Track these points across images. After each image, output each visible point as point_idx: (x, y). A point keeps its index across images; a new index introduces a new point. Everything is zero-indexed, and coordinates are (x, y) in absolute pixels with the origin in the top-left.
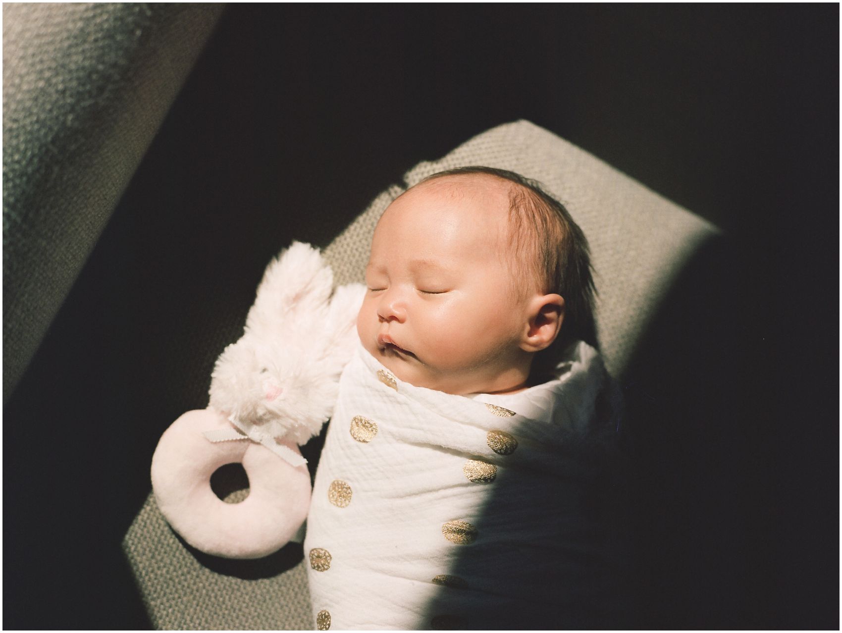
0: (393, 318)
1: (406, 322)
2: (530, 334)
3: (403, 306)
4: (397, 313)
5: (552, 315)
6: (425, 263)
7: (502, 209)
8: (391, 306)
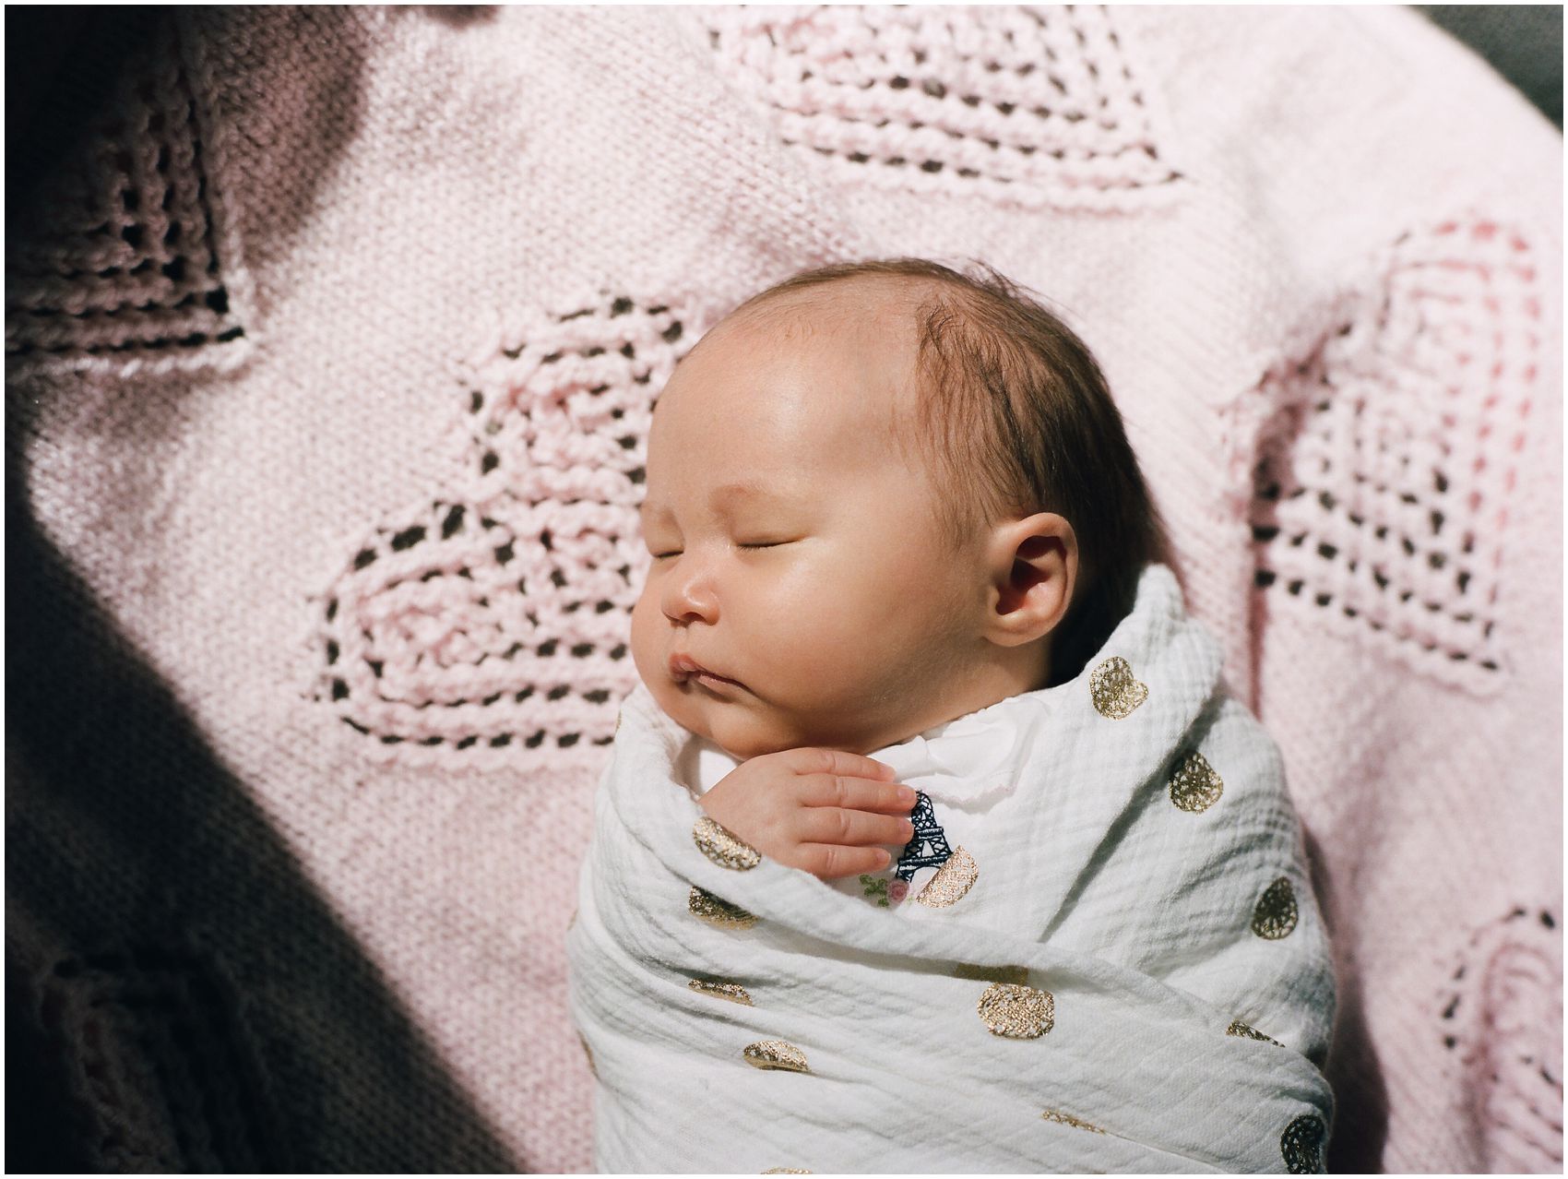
0: (691, 617)
1: (719, 621)
2: (1003, 608)
3: (711, 587)
4: (698, 604)
5: (1046, 560)
6: (740, 490)
7: (902, 348)
8: (685, 593)
